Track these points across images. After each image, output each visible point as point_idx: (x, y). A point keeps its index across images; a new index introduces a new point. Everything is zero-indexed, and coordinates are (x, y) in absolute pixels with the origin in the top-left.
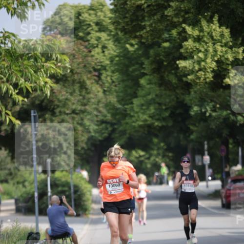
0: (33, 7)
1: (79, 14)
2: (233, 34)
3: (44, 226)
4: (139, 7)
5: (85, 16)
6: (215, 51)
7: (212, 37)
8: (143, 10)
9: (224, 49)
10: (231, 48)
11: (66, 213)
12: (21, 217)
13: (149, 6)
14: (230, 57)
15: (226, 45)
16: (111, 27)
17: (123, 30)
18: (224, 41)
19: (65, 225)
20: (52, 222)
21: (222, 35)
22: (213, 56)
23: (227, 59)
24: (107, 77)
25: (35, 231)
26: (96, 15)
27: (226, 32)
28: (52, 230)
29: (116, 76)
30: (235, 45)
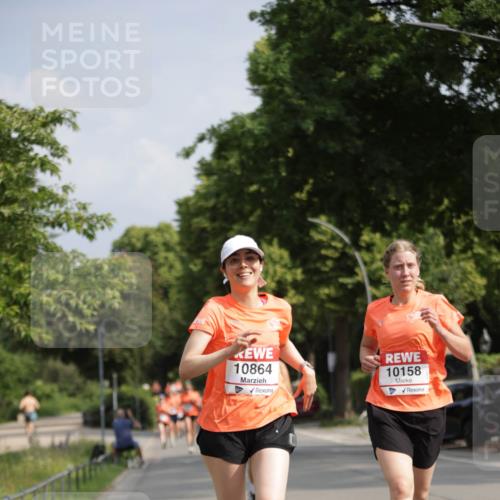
0: (103, 228)
1: (146, 235)
2: (294, 255)
3: (110, 439)
4: (203, 230)
5: (153, 237)
6: (275, 272)
7: (272, 259)
8: (207, 232)
9: (284, 270)
10: (290, 269)
11: (131, 427)
12: (88, 430)
13: (214, 229)
14: (289, 278)
15: (285, 266)
16: (178, 248)
17: (189, 251)
18: (283, 263)
19: (129, 439)
20: (118, 435)
21: (282, 258)
22: (273, 277)
23: (286, 280)
24: (174, 295)
25: (100, 444)
26: (162, 236)
27: (285, 254)
28: (118, 442)
29: (182, 296)
30: (294, 267)
